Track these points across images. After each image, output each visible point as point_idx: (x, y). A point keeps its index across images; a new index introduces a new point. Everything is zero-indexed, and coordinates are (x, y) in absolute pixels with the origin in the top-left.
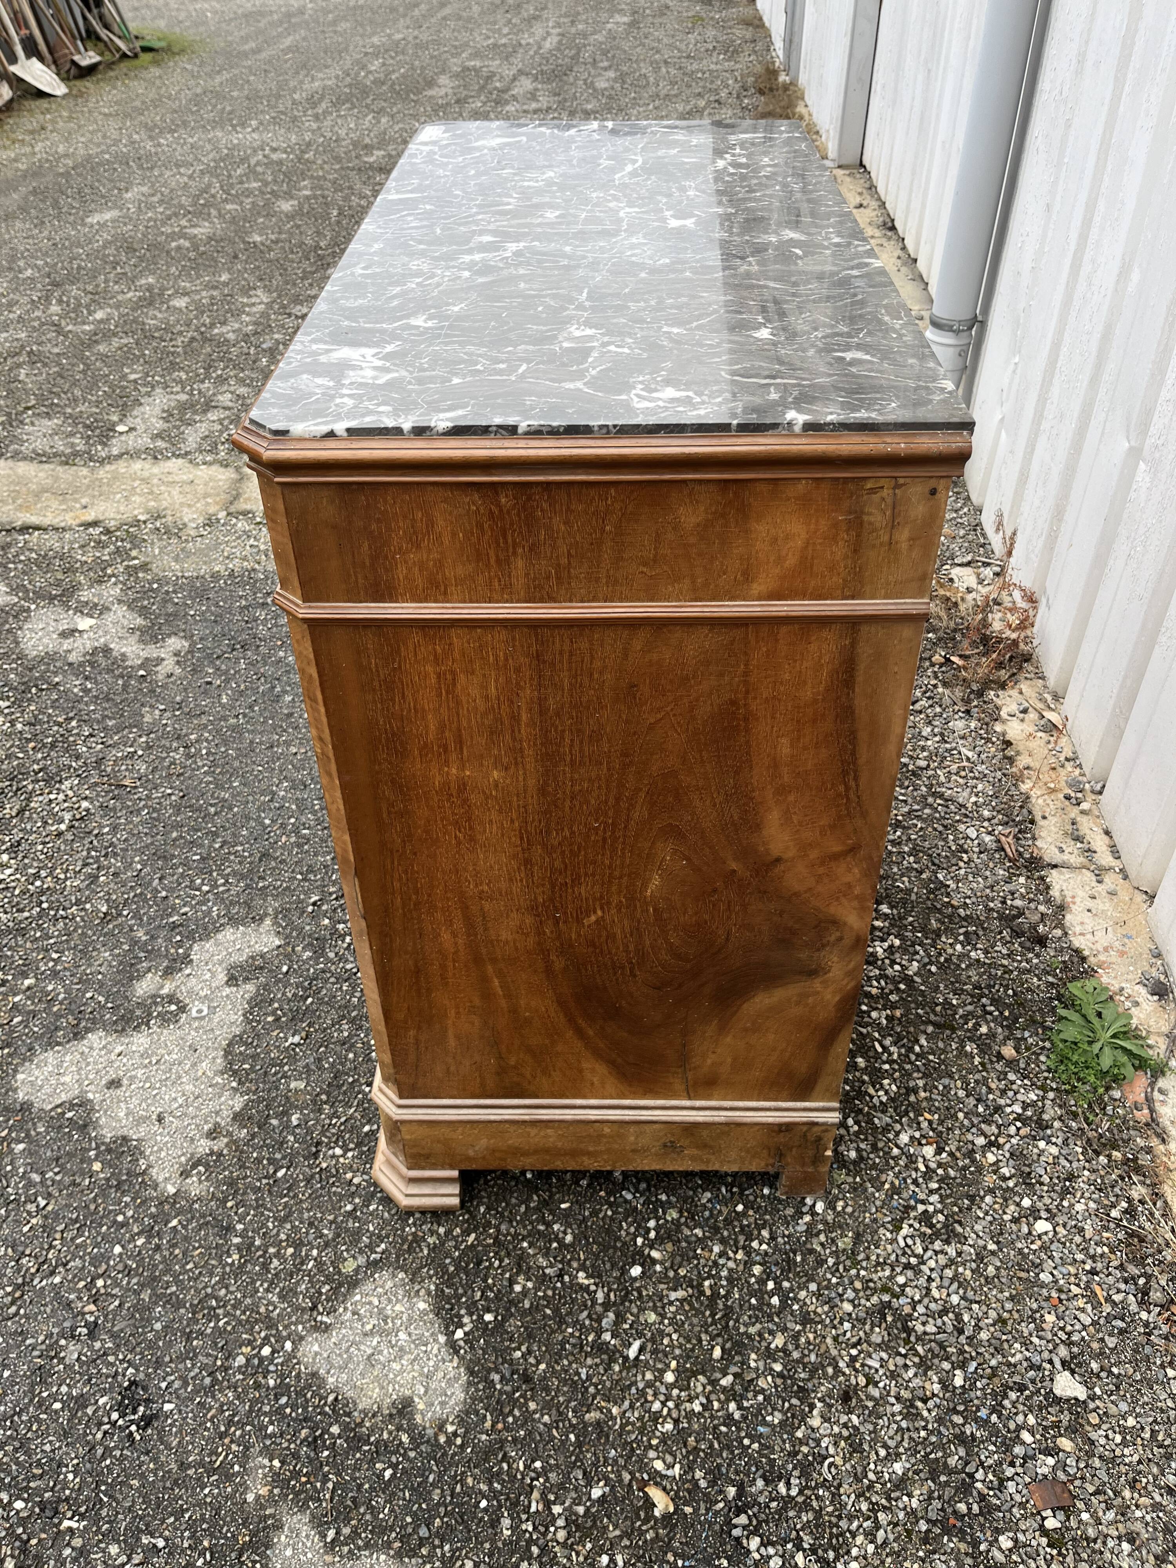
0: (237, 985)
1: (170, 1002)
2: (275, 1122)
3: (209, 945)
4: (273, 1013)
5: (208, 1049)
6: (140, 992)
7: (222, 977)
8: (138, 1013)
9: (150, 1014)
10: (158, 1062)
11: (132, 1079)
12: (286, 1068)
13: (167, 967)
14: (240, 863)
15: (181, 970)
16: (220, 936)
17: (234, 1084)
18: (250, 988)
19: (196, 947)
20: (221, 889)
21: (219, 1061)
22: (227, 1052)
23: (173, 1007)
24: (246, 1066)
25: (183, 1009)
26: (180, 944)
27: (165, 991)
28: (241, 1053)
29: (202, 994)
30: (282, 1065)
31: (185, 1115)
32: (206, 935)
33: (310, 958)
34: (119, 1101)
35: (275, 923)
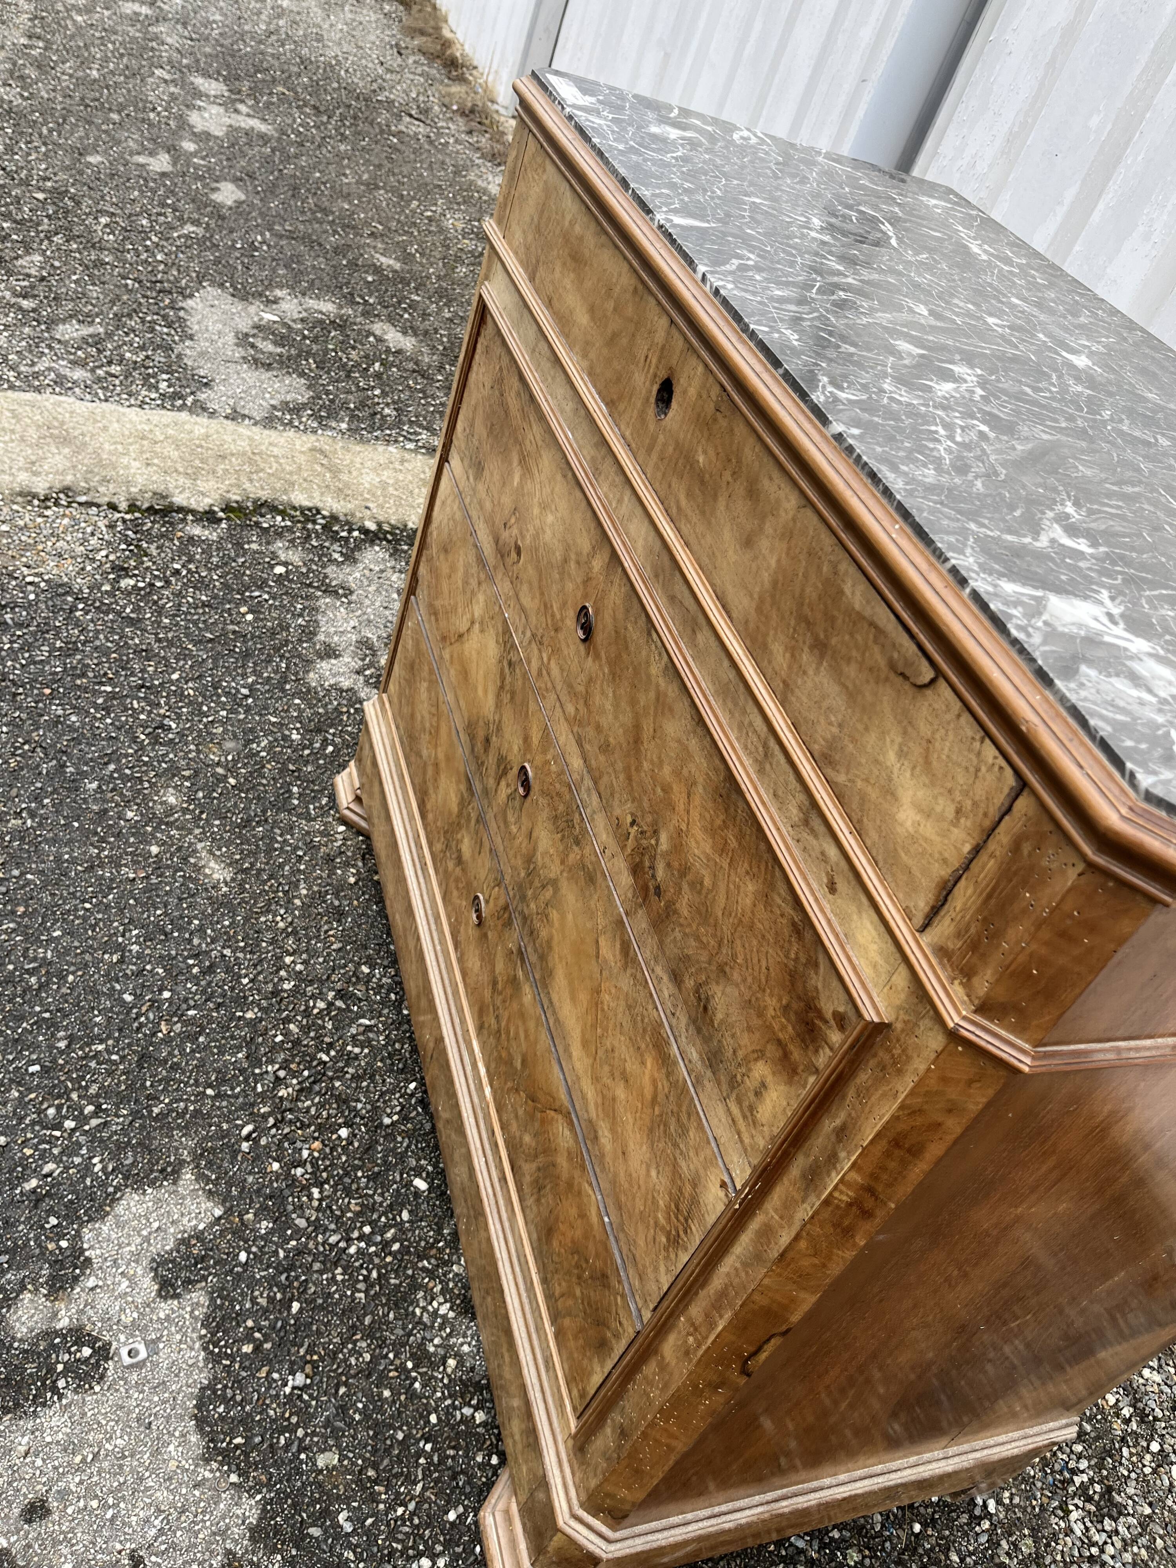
0: (177, 1296)
1: (79, 1343)
2: (315, 1532)
3: (106, 1228)
4: (248, 1337)
5: (168, 1419)
6: (21, 1331)
7: (148, 1285)
8: (31, 1368)
9: (51, 1370)
10: (96, 1456)
11: (64, 1494)
12: (300, 1433)
13: (52, 1278)
14: (110, 1073)
15: (76, 1279)
16: (119, 1209)
17: (234, 1478)
18: (199, 1297)
19: (87, 1234)
20: (94, 1122)
21: (194, 1438)
22: (201, 1422)
23: (87, 1352)
24: (239, 1440)
25: (103, 1353)
26: (58, 1233)
27: (63, 1323)
28: (222, 1418)
29: (127, 1319)
30: (293, 1429)
31: (174, 1546)
32: (98, 1213)
33: (271, 1232)
34: (55, 1543)
35: (200, 1177)
